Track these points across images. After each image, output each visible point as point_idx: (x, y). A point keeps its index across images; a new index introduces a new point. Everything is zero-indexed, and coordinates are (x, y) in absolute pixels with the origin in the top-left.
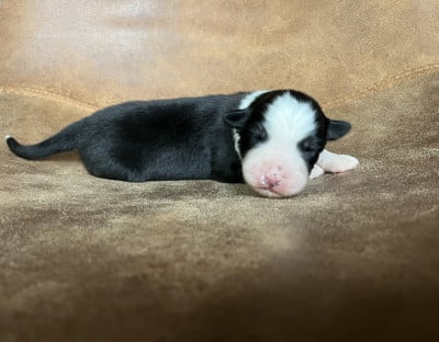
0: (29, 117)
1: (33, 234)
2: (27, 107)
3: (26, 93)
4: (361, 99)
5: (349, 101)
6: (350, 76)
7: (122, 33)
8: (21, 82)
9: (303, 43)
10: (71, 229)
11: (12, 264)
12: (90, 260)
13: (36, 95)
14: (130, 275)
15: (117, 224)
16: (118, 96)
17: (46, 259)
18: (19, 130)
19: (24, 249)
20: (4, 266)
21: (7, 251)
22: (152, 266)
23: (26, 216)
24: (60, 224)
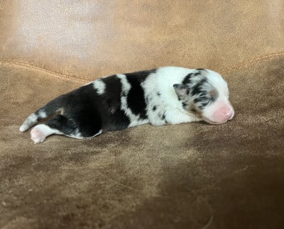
1: (16, 179)
2: (16, 75)
3: (16, 66)
10: (38, 174)
12: (45, 202)
13: (22, 67)
14: (65, 214)
15: (65, 170)
17: (22, 200)
19: (11, 191)
22: (78, 207)
23: (13, 163)
24: (32, 169)
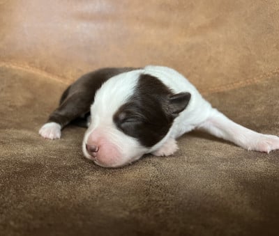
0: (16, 85)
1: (26, 189)
2: (14, 77)
3: (14, 67)
4: (267, 80)
5: (257, 81)
6: (258, 62)
7: (85, 25)
8: (10, 58)
9: (221, 36)
11: (12, 223)
12: (80, 223)
13: (21, 68)
16: (80, 70)
17: (41, 219)
18: (8, 95)
19: (20, 206)
20: (5, 225)
21: (6, 207)
23: (18, 169)
